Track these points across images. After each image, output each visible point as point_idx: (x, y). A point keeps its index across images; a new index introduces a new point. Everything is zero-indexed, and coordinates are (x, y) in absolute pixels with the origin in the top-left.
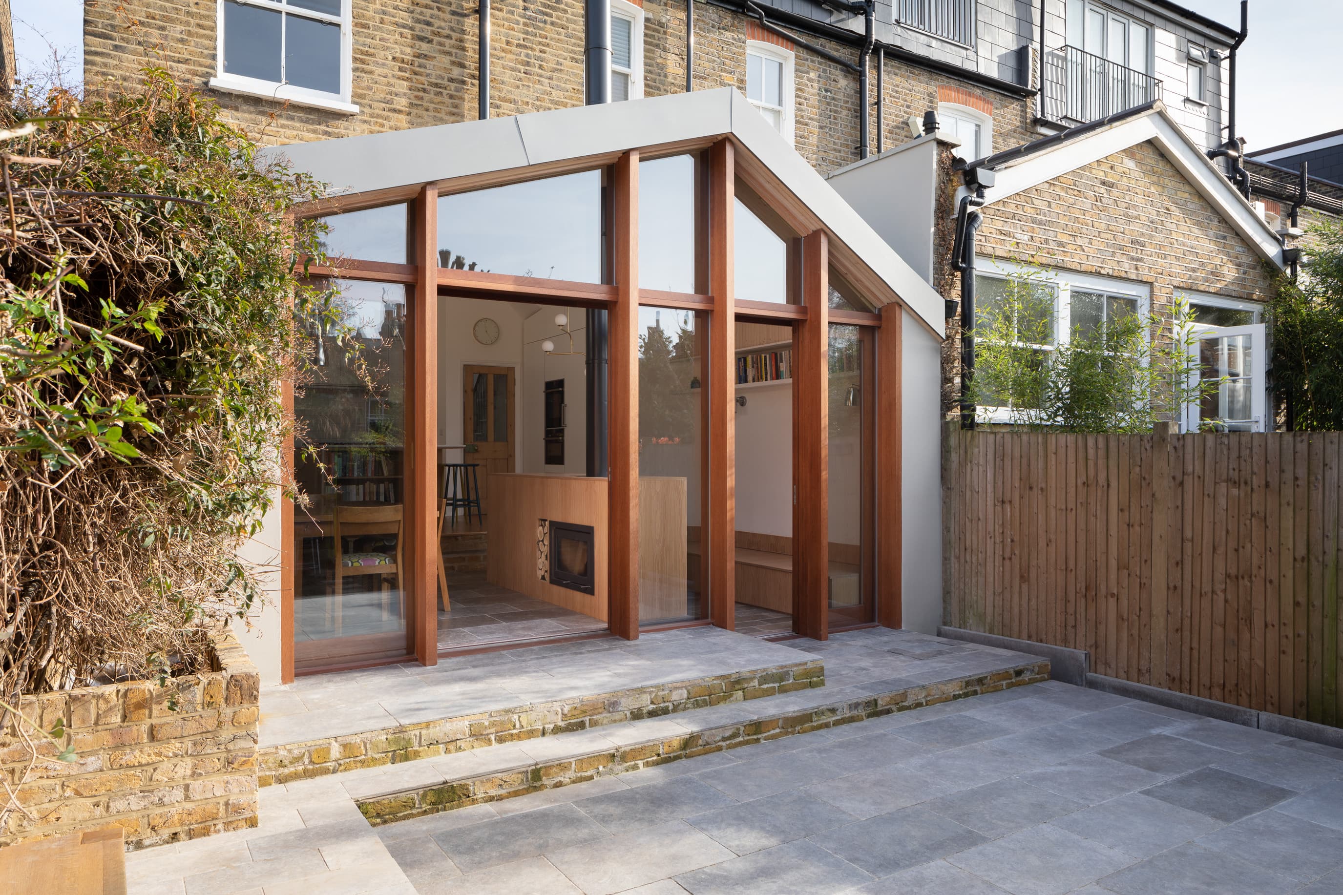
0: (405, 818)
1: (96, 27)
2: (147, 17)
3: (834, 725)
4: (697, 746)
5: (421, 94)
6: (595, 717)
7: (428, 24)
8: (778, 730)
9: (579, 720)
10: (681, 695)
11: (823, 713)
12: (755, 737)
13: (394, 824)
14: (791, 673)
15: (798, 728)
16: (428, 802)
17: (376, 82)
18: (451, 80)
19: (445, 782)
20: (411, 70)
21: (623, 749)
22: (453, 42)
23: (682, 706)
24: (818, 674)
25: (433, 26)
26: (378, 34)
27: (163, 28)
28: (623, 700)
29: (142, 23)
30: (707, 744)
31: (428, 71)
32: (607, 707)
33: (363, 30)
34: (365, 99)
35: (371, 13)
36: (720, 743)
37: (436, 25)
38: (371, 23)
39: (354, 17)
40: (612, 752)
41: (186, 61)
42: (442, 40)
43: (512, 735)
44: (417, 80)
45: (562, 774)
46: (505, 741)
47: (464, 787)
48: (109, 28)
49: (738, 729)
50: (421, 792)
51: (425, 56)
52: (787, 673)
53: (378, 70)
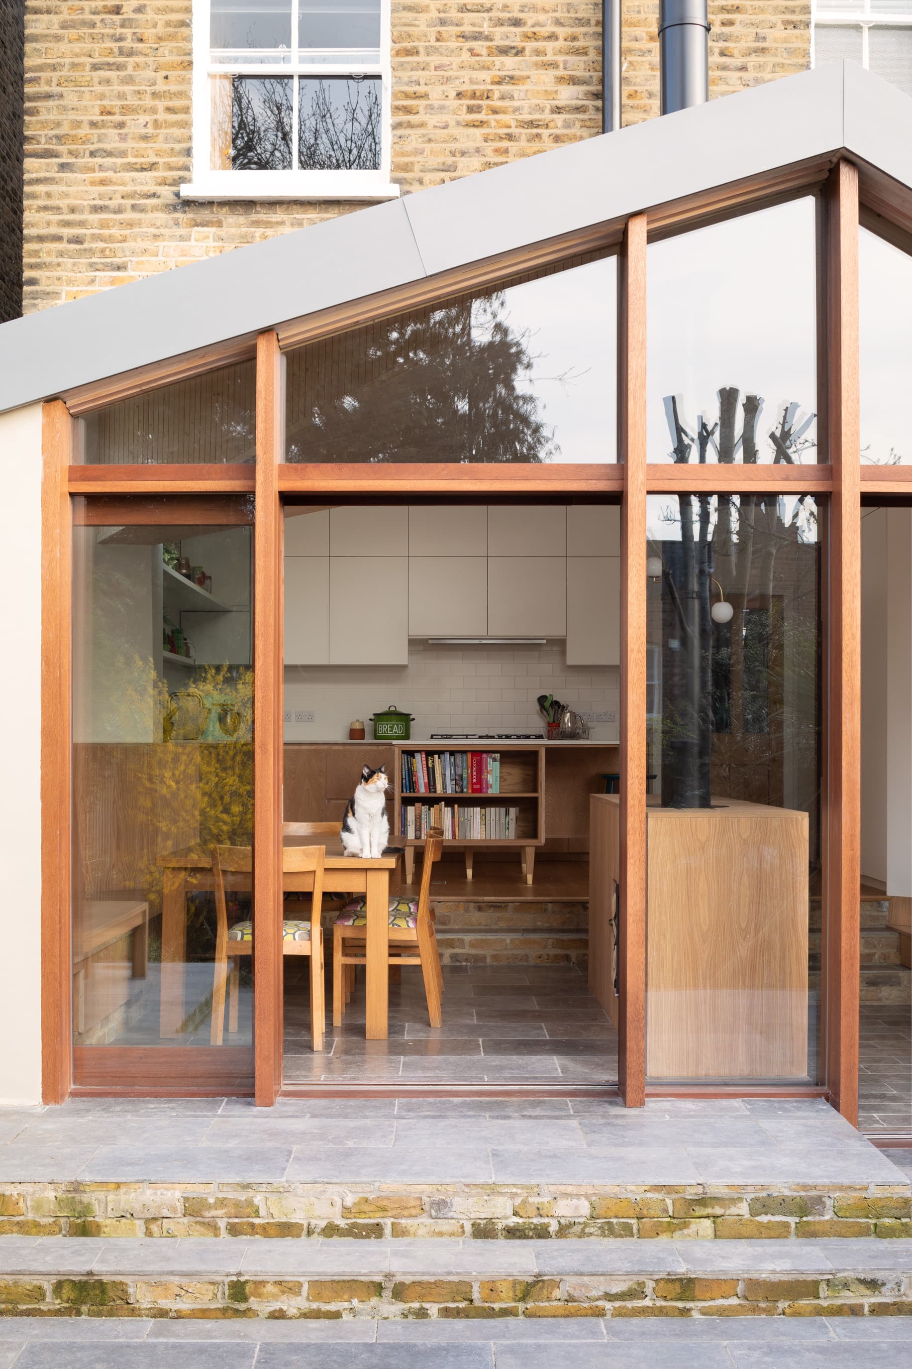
0: (28, 1313)
1: (39, 143)
2: (102, 113)
3: (872, 1312)
4: (549, 1299)
5: (505, 144)
6: (403, 1221)
7: (517, 23)
8: (734, 1301)
9: (372, 1221)
10: (577, 1208)
11: (846, 1286)
12: (680, 1305)
13: (9, 1318)
14: (829, 1203)
15: (782, 1305)
16: (65, 1297)
17: (430, 140)
18: (558, 110)
19: (90, 1273)
20: (488, 106)
21: (399, 1278)
22: (560, 43)
23: (577, 1229)
24: (897, 1213)
25: (525, 24)
26: (435, 60)
27: (121, 125)
28: (457, 1201)
29: (93, 124)
30: (571, 1299)
31: (516, 104)
32: (427, 1208)
33: (409, 59)
34: (411, 171)
35: (423, 27)
36: (600, 1303)
37: (530, 22)
38: (421, 45)
39: (394, 42)
40: (378, 1279)
41: (152, 167)
42: (540, 44)
43: (252, 1225)
44: (497, 122)
45: (284, 1297)
46: (241, 1234)
47: (121, 1287)
48: (54, 141)
49: (641, 1285)
50: (54, 1280)
51: (512, 78)
52: (819, 1200)
53: (433, 120)
